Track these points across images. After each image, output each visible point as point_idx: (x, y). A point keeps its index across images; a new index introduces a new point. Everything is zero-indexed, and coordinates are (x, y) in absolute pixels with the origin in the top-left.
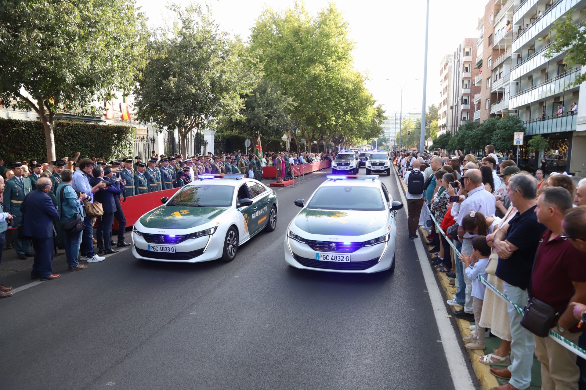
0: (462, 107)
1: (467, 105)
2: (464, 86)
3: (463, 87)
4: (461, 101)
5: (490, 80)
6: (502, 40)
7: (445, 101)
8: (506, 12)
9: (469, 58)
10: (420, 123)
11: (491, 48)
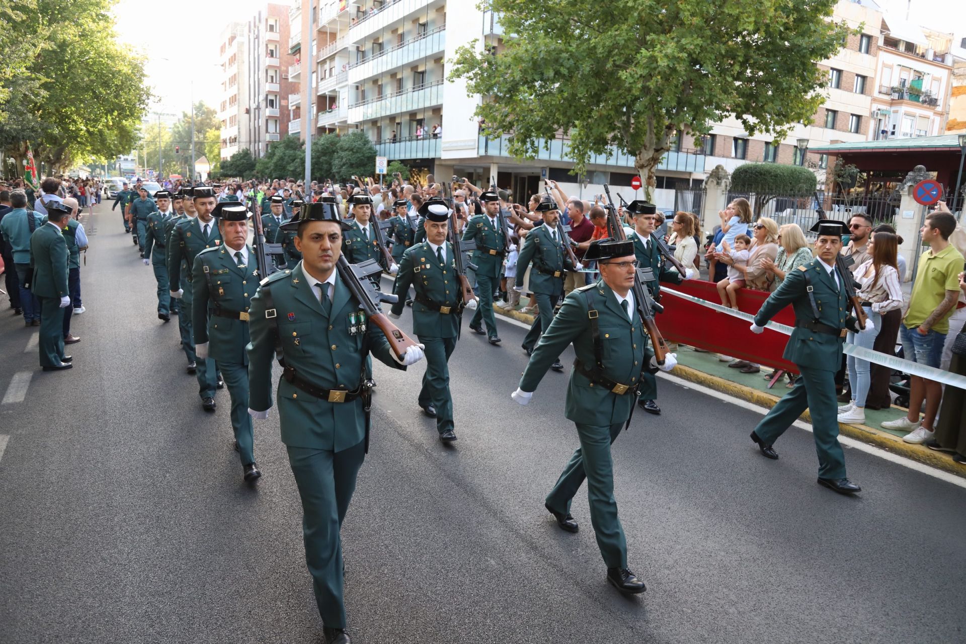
0: (268, 112)
1: (274, 109)
2: (269, 80)
3: (267, 81)
4: (264, 103)
5: (314, 75)
6: (333, 21)
7: (233, 100)
9: (275, 36)
10: (179, 132)
11: (314, 29)
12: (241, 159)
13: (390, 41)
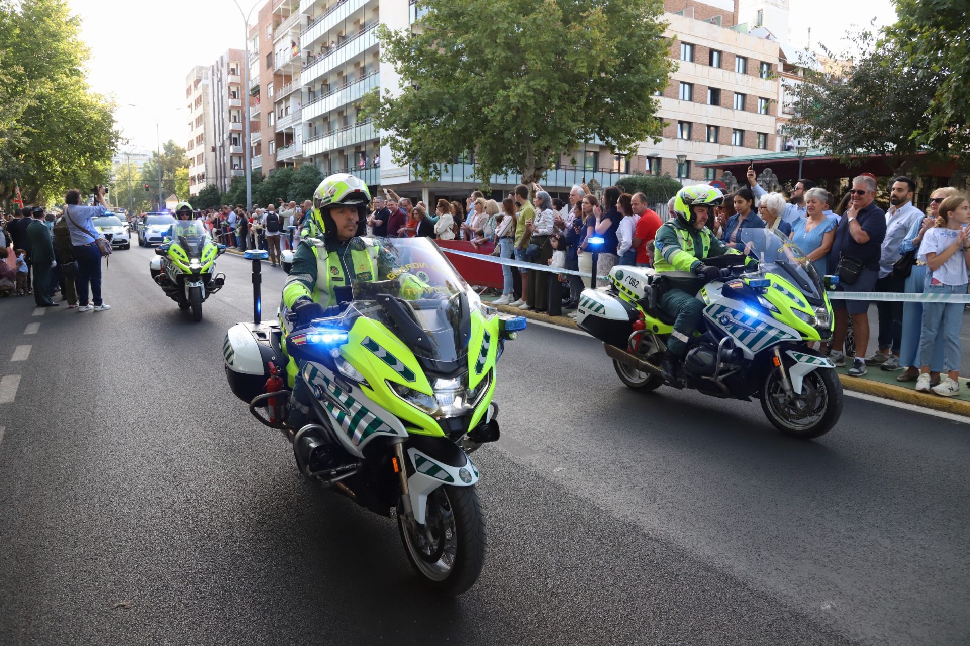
0: (232, 149)
1: (238, 147)
2: (233, 119)
3: (230, 121)
4: (229, 141)
5: (272, 114)
6: (287, 66)
7: (200, 139)
8: (290, 29)
9: (237, 79)
10: (150, 171)
11: (271, 73)
12: (208, 194)
13: (336, 83)
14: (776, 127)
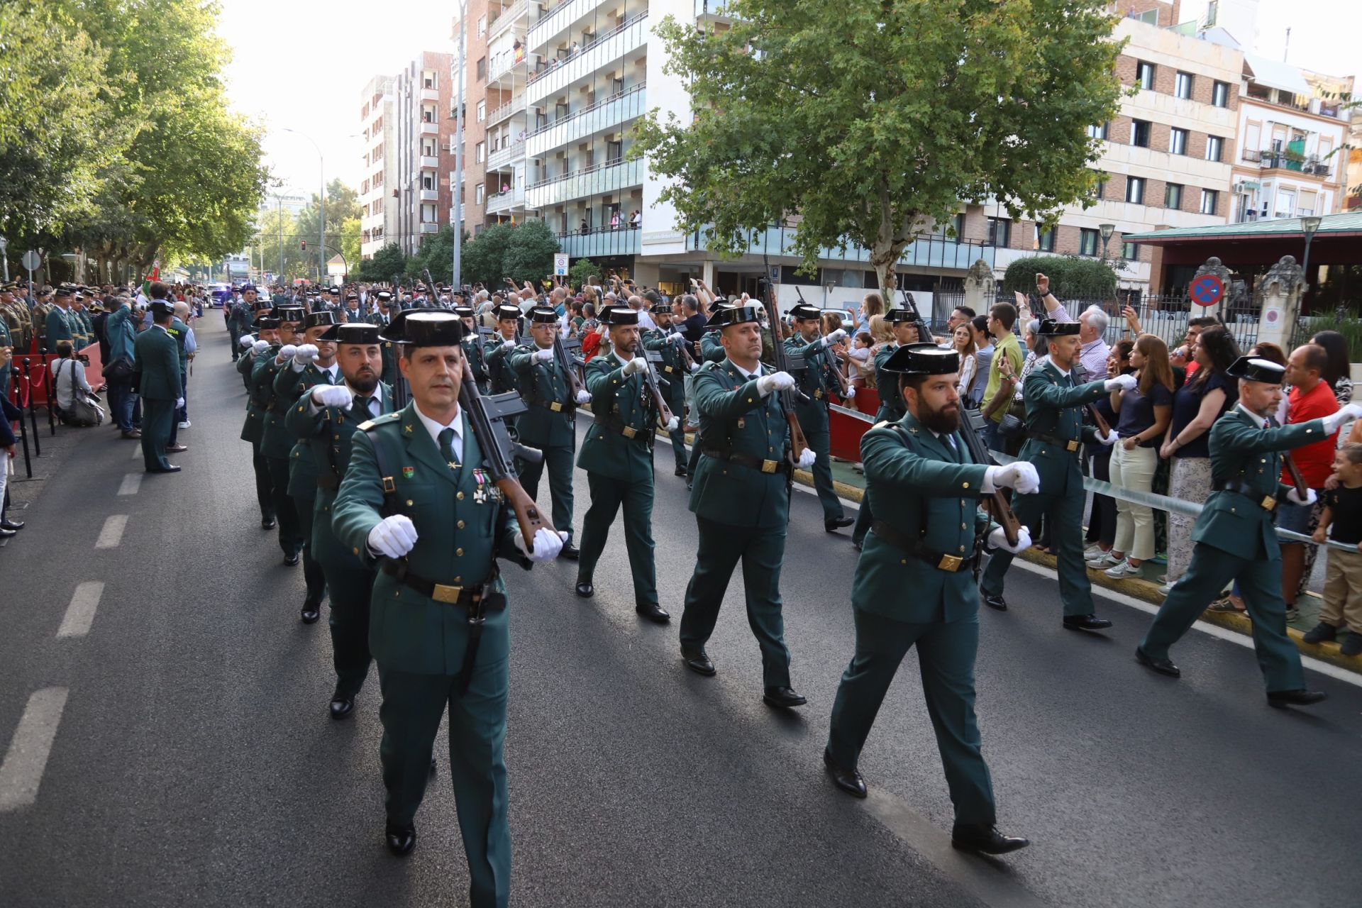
0: (423, 194)
1: (432, 191)
2: (425, 152)
3: (422, 154)
4: (419, 182)
5: (483, 146)
6: (506, 76)
7: (379, 178)
8: (512, 23)
9: (432, 94)
10: (307, 221)
11: (482, 86)
12: (387, 257)
13: (578, 103)
14: (1231, 182)
